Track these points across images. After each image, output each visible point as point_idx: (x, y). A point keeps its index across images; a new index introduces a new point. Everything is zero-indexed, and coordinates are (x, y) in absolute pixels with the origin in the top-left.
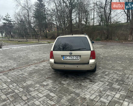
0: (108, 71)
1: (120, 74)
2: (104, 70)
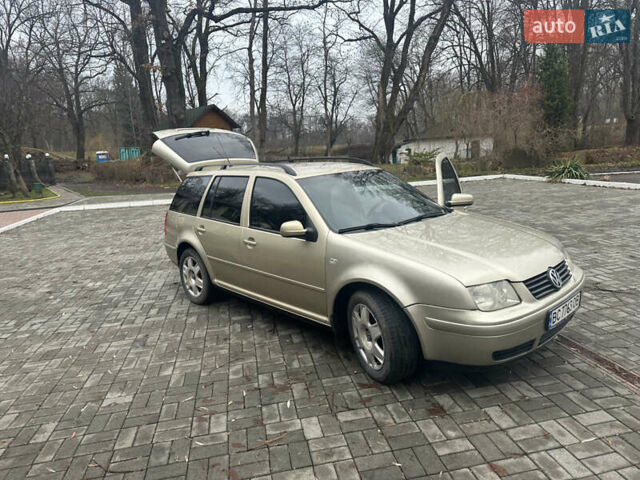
0: (156, 319)
1: (109, 322)
2: (171, 316)
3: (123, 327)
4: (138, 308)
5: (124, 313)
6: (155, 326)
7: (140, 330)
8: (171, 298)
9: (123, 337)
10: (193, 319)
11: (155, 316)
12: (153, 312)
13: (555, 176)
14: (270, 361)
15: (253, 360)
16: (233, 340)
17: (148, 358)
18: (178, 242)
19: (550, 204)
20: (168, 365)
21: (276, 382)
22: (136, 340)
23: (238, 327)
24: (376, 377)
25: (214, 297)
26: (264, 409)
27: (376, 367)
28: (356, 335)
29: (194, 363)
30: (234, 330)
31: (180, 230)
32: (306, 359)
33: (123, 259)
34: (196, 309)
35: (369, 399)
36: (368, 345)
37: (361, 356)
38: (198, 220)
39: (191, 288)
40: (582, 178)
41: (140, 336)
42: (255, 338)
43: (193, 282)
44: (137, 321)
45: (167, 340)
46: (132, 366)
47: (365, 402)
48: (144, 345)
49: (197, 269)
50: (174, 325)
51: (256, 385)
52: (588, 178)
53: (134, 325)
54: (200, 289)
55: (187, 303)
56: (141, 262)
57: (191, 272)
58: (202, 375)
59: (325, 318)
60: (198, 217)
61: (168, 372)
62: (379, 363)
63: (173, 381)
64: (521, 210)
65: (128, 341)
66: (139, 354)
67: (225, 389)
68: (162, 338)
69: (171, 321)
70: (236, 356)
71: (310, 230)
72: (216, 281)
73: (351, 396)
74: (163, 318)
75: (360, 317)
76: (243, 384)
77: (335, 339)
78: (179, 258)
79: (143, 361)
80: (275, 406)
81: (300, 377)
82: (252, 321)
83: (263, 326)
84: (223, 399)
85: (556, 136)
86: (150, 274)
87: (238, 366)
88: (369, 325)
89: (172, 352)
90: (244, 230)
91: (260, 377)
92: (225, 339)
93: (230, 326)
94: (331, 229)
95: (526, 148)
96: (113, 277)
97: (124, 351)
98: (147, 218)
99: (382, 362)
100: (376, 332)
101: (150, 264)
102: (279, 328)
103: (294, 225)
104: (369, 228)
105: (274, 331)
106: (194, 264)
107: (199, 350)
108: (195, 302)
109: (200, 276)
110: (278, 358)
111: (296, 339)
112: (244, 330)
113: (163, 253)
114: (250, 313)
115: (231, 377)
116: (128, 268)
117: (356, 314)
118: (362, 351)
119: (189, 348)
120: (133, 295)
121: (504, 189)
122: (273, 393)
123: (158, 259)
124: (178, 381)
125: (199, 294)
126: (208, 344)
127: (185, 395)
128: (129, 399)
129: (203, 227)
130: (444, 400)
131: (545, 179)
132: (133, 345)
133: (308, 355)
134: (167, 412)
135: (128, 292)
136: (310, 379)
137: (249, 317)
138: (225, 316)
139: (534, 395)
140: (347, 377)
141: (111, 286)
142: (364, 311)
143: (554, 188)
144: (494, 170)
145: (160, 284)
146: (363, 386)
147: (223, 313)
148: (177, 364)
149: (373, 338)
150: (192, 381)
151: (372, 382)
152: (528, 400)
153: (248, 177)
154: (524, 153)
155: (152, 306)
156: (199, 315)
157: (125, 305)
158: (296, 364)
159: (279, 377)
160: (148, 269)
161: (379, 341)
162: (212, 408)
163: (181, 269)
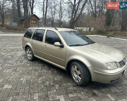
1: (7, 64)
3: (11, 65)
4: (14, 60)
5: (11, 62)
6: (19, 66)
7: (15, 67)
8: (23, 58)
9: (10, 68)
10: (29, 65)
11: (19, 63)
12: (19, 62)
13: (108, 36)
14: (49, 78)
15: (44, 77)
16: (39, 71)
17: (17, 75)
18: (26, 45)
19: (108, 42)
20: (22, 77)
21: (51, 84)
22: (14, 70)
23: (40, 67)
24: (77, 84)
25: (34, 59)
26: (48, 92)
27: (78, 81)
28: (72, 73)
29: (29, 77)
30: (39, 68)
31: (26, 42)
32: (58, 78)
33: (11, 48)
34: (29, 62)
35: (76, 90)
36: (76, 76)
37: (73, 78)
38: (31, 40)
39: (28, 57)
40: (114, 37)
41: (15, 68)
42: (45, 71)
43: (29, 55)
44: (14, 64)
45: (22, 70)
46: (12, 77)
47: (75, 91)
48: (16, 71)
49: (30, 52)
50: (24, 66)
51: (46, 84)
52: (115, 37)
53: (13, 65)
54: (31, 57)
55: (27, 60)
56: (16, 49)
57: (29, 53)
58: (31, 80)
59: (64, 68)
60: (31, 39)
61: (22, 79)
62: (79, 81)
63: (23, 82)
64: (103, 43)
65: (12, 69)
66: (14, 73)
67: (37, 85)
68: (21, 69)
69: (23, 65)
70: (40, 76)
71: (62, 45)
72: (35, 55)
73: (71, 89)
74: (21, 64)
75: (74, 69)
76: (42, 84)
77: (67, 73)
78: (26, 49)
79: (15, 76)
80: (51, 91)
81: (57, 83)
82: (44, 66)
83: (47, 68)
84: (37, 88)
85: (108, 28)
86: (18, 52)
87: (41, 79)
88: (77, 71)
89: (23, 74)
90: (43, 44)
91: (47, 82)
92: (37, 71)
93: (38, 67)
94: (67, 45)
95: (102, 30)
96: (9, 52)
97: (10, 72)
98: (18, 38)
99: (80, 81)
100: (79, 73)
101: (18, 50)
102: (51, 68)
103: (58, 43)
104: (77, 45)
105: (49, 69)
106: (29, 51)
107: (30, 73)
108: (29, 60)
109: (31, 54)
110: (51, 77)
111: (55, 72)
112: (42, 68)
113: (21, 47)
114: (43, 64)
115: (39, 82)
116: (13, 50)
117: (73, 67)
118: (74, 77)
119: (28, 73)
120: (14, 57)
121: (98, 38)
122: (50, 87)
123: (20, 48)
124: (25, 82)
125: (30, 58)
126: (33, 72)
127: (26, 86)
128: (11, 87)
129: (32, 42)
130: (96, 91)
131: (106, 37)
132: (13, 71)
133: (59, 77)
134: (21, 92)
135: (12, 56)
136: (60, 83)
137: (43, 65)
138: (37, 64)
139: (118, 91)
140: (70, 83)
141: (8, 54)
142: (76, 67)
143: (109, 39)
144: (95, 34)
145: (20, 55)
146: (74, 86)
147: (36, 63)
148: (25, 77)
149: (78, 74)
150: (28, 82)
151: (76, 85)
152: (117, 92)
153: (45, 30)
154: (101, 31)
155: (18, 60)
156: (30, 64)
157: (11, 60)
158: (56, 79)
159: (52, 82)
160: (18, 51)
161: (80, 75)
162: (34, 91)
163: (26, 52)
